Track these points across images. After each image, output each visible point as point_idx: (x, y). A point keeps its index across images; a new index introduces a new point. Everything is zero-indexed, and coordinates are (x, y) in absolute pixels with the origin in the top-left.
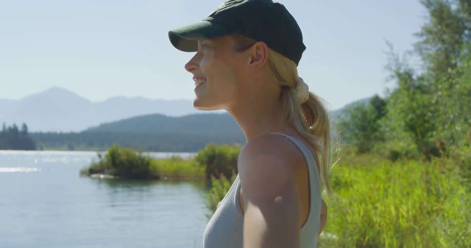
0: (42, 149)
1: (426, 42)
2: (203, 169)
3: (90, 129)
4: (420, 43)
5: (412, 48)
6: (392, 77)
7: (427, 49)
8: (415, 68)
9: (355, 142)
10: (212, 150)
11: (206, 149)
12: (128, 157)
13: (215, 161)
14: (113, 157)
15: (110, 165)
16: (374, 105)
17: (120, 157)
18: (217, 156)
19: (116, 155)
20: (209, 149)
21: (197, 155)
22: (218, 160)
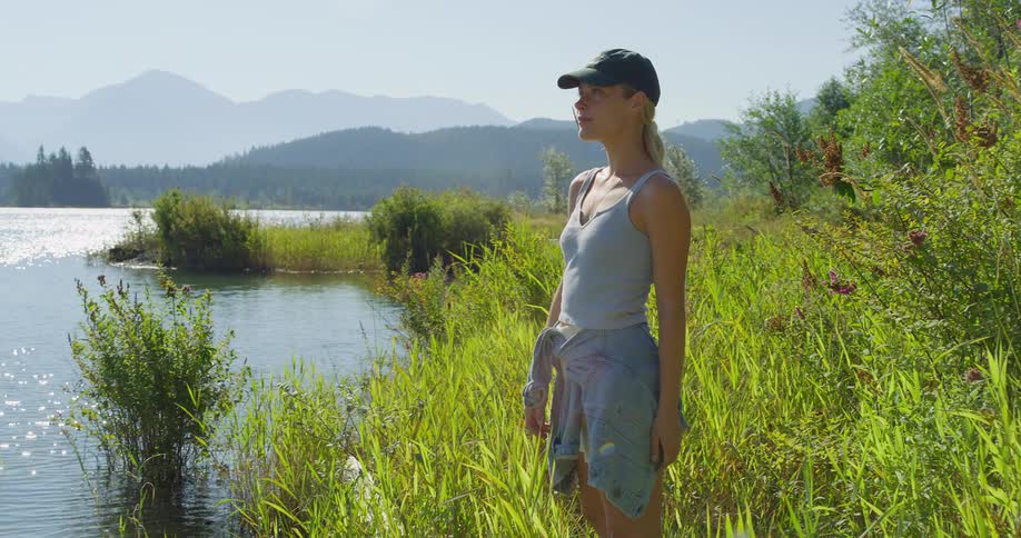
2: (379, 248)
3: (227, 158)
10: (406, 204)
11: (391, 201)
12: (196, 219)
13: (410, 230)
14: (164, 218)
15: (159, 239)
16: (828, 104)
17: (178, 220)
18: (416, 216)
19: (170, 216)
20: (396, 199)
21: (369, 214)
22: (416, 226)
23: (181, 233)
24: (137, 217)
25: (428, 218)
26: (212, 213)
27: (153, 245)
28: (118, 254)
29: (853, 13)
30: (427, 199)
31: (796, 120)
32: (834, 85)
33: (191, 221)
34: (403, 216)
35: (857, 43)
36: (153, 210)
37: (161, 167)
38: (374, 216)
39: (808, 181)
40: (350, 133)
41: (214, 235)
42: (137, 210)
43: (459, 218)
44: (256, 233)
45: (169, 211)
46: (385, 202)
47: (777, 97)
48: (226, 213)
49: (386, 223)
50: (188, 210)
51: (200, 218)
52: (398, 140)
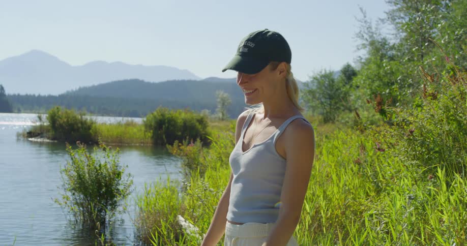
0: (19, 111)
1: (400, 10)
2: (149, 134)
3: (68, 92)
4: (394, 11)
5: (384, 16)
6: (364, 46)
7: (400, 18)
8: (388, 36)
9: (320, 110)
10: (162, 115)
11: (155, 113)
12: (68, 120)
13: (164, 126)
14: (53, 119)
15: (50, 128)
16: (345, 74)
17: (60, 120)
18: (166, 121)
19: (56, 117)
20: (158, 113)
21: (145, 119)
22: (167, 125)
23: (61, 125)
24: (40, 118)
25: (171, 122)
26: (75, 117)
27: (48, 131)
28: (31, 134)
29: (357, 34)
30: (170, 113)
31: (333, 81)
32: (349, 66)
33: (65, 120)
34: (161, 120)
35: (360, 48)
36: (47, 115)
37: (37, 95)
38: (147, 120)
39: (338, 108)
40: (125, 82)
41: (76, 127)
42: (40, 115)
43: (185, 122)
44: (95, 126)
45: (55, 115)
46: (152, 114)
47: (325, 71)
48: (81, 117)
49: (153, 124)
50: (64, 115)
51: (69, 120)
52: (149, 85)
